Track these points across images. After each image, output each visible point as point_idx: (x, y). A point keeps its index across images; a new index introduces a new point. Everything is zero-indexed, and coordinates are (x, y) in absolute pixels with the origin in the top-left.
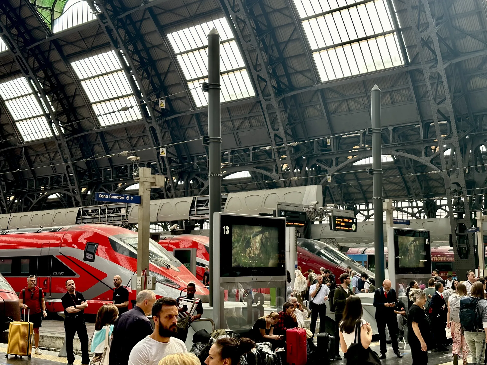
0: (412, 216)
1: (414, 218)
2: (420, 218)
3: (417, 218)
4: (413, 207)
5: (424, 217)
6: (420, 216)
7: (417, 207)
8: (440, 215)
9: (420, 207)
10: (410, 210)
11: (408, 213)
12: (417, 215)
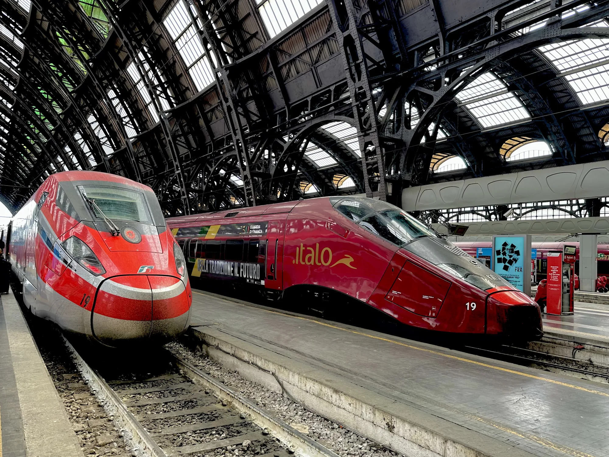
0: (571, 215)
1: (573, 217)
2: (581, 217)
3: (576, 216)
4: (572, 205)
5: (585, 215)
6: (581, 214)
7: (578, 204)
8: (605, 213)
9: (582, 204)
10: (568, 208)
11: (566, 211)
12: (578, 213)
